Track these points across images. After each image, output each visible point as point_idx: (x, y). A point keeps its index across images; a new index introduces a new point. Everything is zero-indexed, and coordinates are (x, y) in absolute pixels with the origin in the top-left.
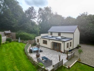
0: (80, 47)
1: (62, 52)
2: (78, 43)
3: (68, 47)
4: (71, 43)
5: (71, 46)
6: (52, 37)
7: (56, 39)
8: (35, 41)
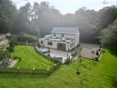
0: (80, 45)
1: (67, 51)
2: (78, 43)
3: (71, 46)
4: (73, 43)
5: (73, 45)
6: (56, 38)
7: (61, 40)
8: (39, 43)
